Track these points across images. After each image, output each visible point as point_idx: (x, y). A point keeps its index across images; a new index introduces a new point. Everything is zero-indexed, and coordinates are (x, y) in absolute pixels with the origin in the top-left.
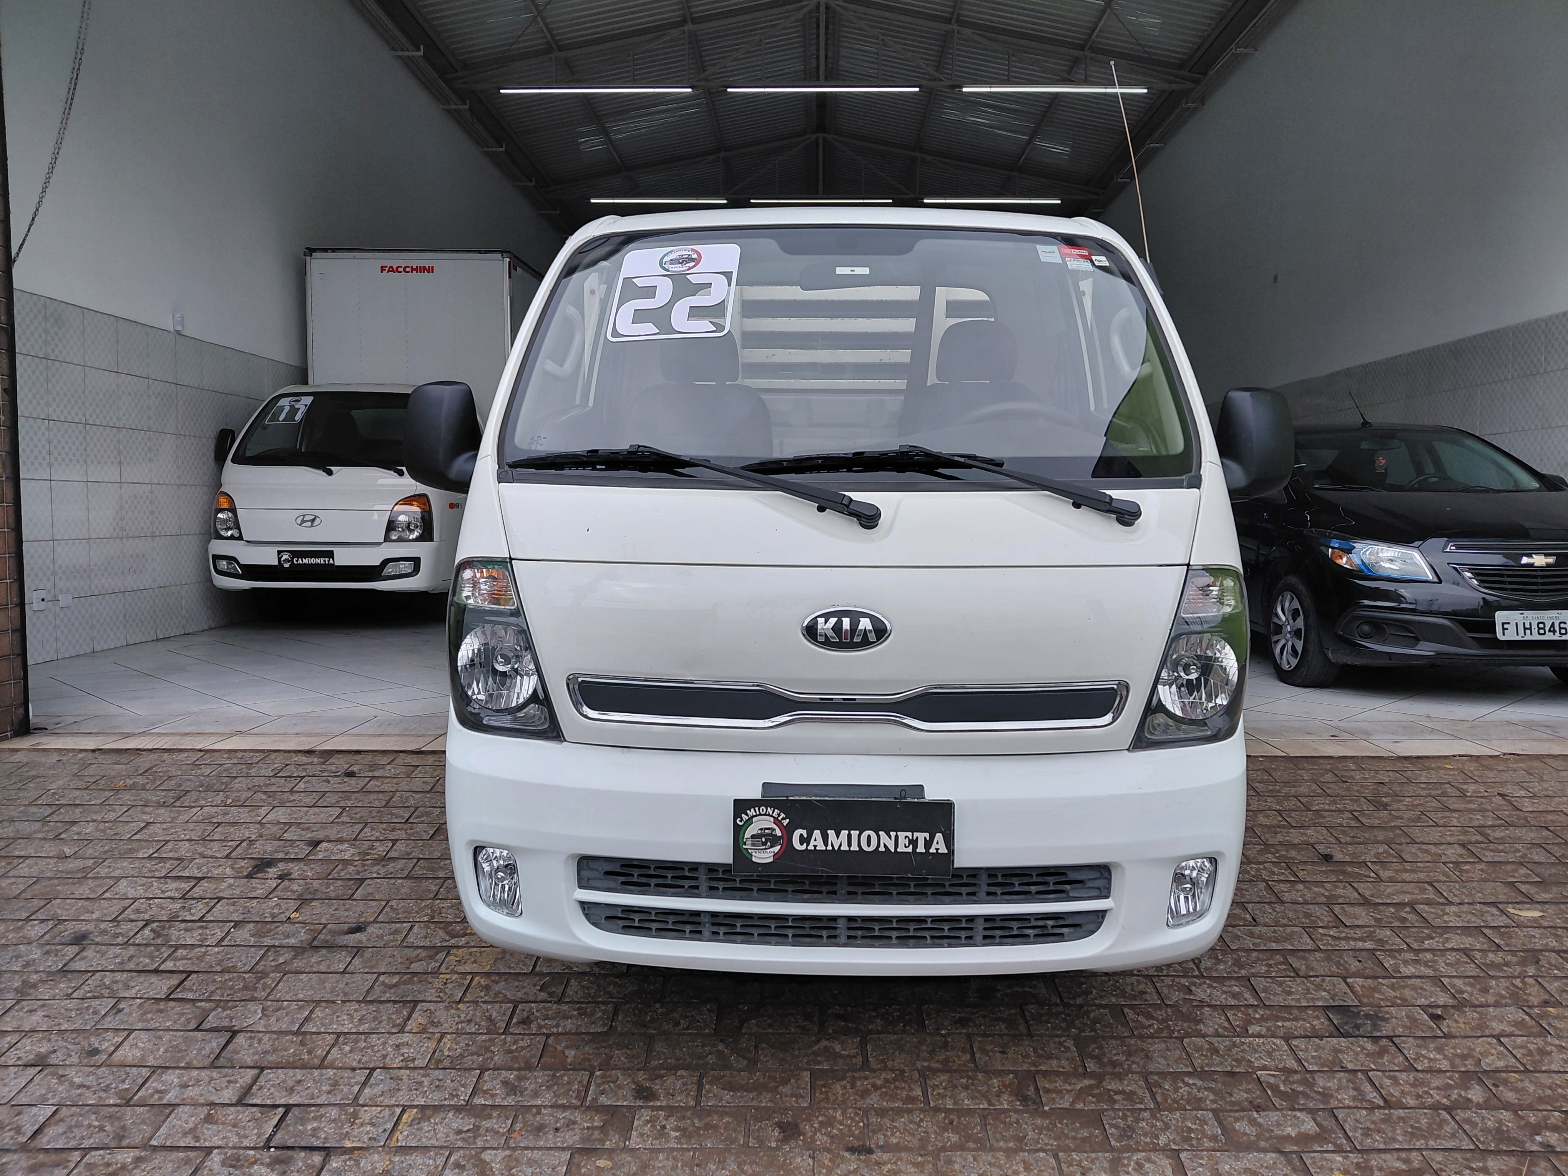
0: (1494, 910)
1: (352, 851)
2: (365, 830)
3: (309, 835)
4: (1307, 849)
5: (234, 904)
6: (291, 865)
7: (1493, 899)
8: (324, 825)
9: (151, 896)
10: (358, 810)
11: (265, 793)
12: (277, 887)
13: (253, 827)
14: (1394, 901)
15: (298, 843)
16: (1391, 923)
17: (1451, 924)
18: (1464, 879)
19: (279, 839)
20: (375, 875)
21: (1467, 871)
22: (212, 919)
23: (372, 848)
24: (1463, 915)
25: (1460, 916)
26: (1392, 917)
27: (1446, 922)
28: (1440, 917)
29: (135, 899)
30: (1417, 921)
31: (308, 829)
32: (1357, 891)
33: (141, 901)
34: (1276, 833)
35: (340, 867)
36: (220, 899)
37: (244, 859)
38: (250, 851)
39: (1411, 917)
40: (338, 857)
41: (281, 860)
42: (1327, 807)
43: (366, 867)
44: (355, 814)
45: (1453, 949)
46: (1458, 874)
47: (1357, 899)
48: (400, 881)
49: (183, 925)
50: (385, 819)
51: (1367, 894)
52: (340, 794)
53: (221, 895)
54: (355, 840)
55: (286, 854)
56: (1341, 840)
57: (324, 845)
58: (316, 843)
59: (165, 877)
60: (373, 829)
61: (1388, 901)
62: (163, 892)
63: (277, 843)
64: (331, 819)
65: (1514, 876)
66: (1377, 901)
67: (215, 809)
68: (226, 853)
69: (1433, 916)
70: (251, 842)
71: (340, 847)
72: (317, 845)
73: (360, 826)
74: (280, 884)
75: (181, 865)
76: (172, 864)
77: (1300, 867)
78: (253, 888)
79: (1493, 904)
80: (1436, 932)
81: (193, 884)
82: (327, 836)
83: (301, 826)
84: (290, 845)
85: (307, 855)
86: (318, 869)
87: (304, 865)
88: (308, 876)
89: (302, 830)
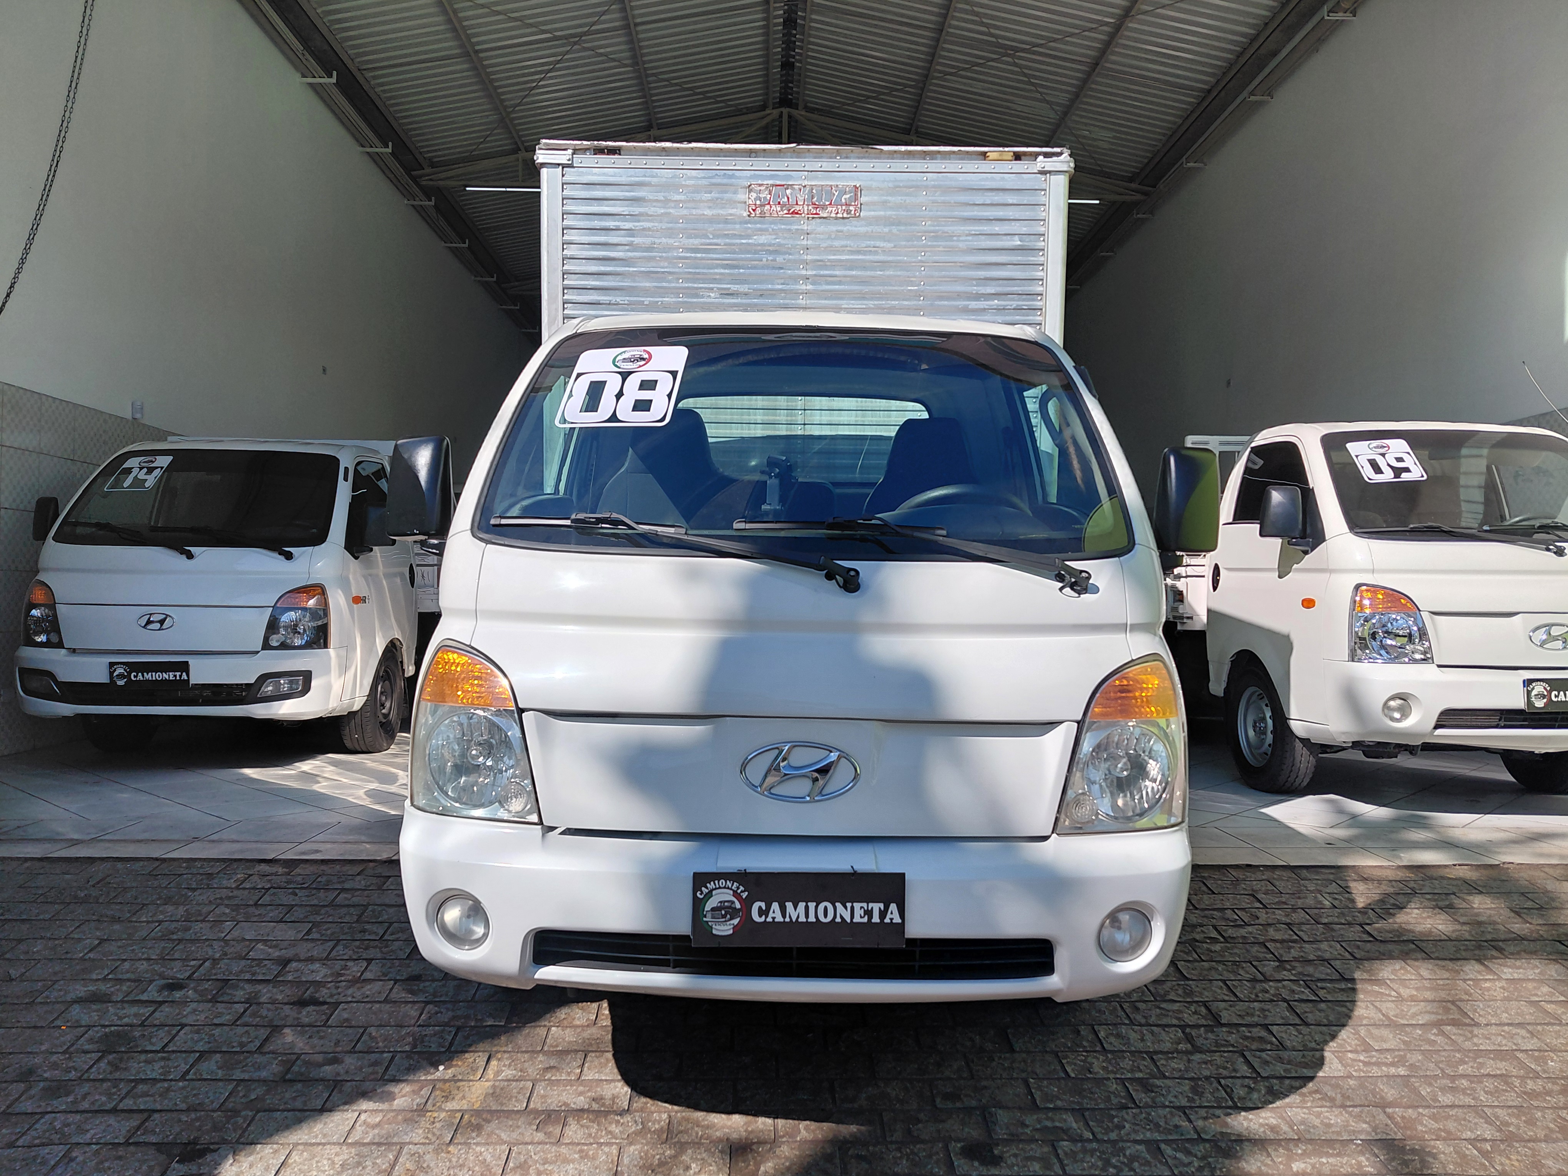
0: (1523, 1032)
1: (324, 971)
2: (338, 948)
3: (277, 954)
4: (1322, 965)
5: (198, 1032)
6: (259, 987)
7: (1519, 1020)
8: (293, 943)
9: (107, 1023)
10: (330, 925)
11: (227, 906)
12: (245, 1011)
13: (216, 945)
14: (1420, 1022)
15: (266, 962)
16: (1421, 1046)
17: (1482, 1047)
18: (1486, 997)
19: (244, 958)
20: (350, 999)
21: (1488, 989)
22: (175, 1048)
23: (345, 968)
24: (1493, 1037)
25: (1489, 1039)
26: (1420, 1040)
27: (1476, 1045)
28: (1468, 1039)
29: (89, 1027)
30: (1447, 1043)
31: (276, 946)
32: (1380, 1011)
33: (96, 1029)
34: (1290, 948)
35: (311, 989)
36: (183, 1026)
37: (208, 980)
38: (214, 971)
39: (1439, 1039)
40: (310, 979)
41: (248, 981)
42: (1336, 920)
43: (340, 990)
44: (326, 930)
45: (1488, 1075)
46: (1480, 992)
47: (1381, 1020)
48: (378, 1006)
49: (143, 1057)
50: (358, 936)
51: (1391, 1014)
52: (308, 908)
53: (184, 1021)
54: (327, 958)
55: (253, 974)
56: (1357, 956)
57: (294, 965)
58: (285, 963)
59: (122, 1001)
60: (345, 947)
61: (1414, 1022)
62: (120, 1018)
63: (243, 963)
64: (300, 936)
65: (1536, 995)
66: (1403, 1022)
67: (174, 925)
68: (187, 974)
69: (1462, 1038)
70: (215, 961)
71: (311, 967)
72: (285, 966)
73: (331, 944)
74: (248, 1008)
75: (140, 988)
76: (129, 987)
77: (1319, 984)
78: (219, 1013)
79: (1520, 1025)
80: (1468, 1057)
81: (152, 1009)
82: (297, 954)
83: (269, 943)
84: (257, 965)
85: (276, 976)
86: (288, 992)
87: (273, 987)
88: (277, 1000)
89: (270, 948)
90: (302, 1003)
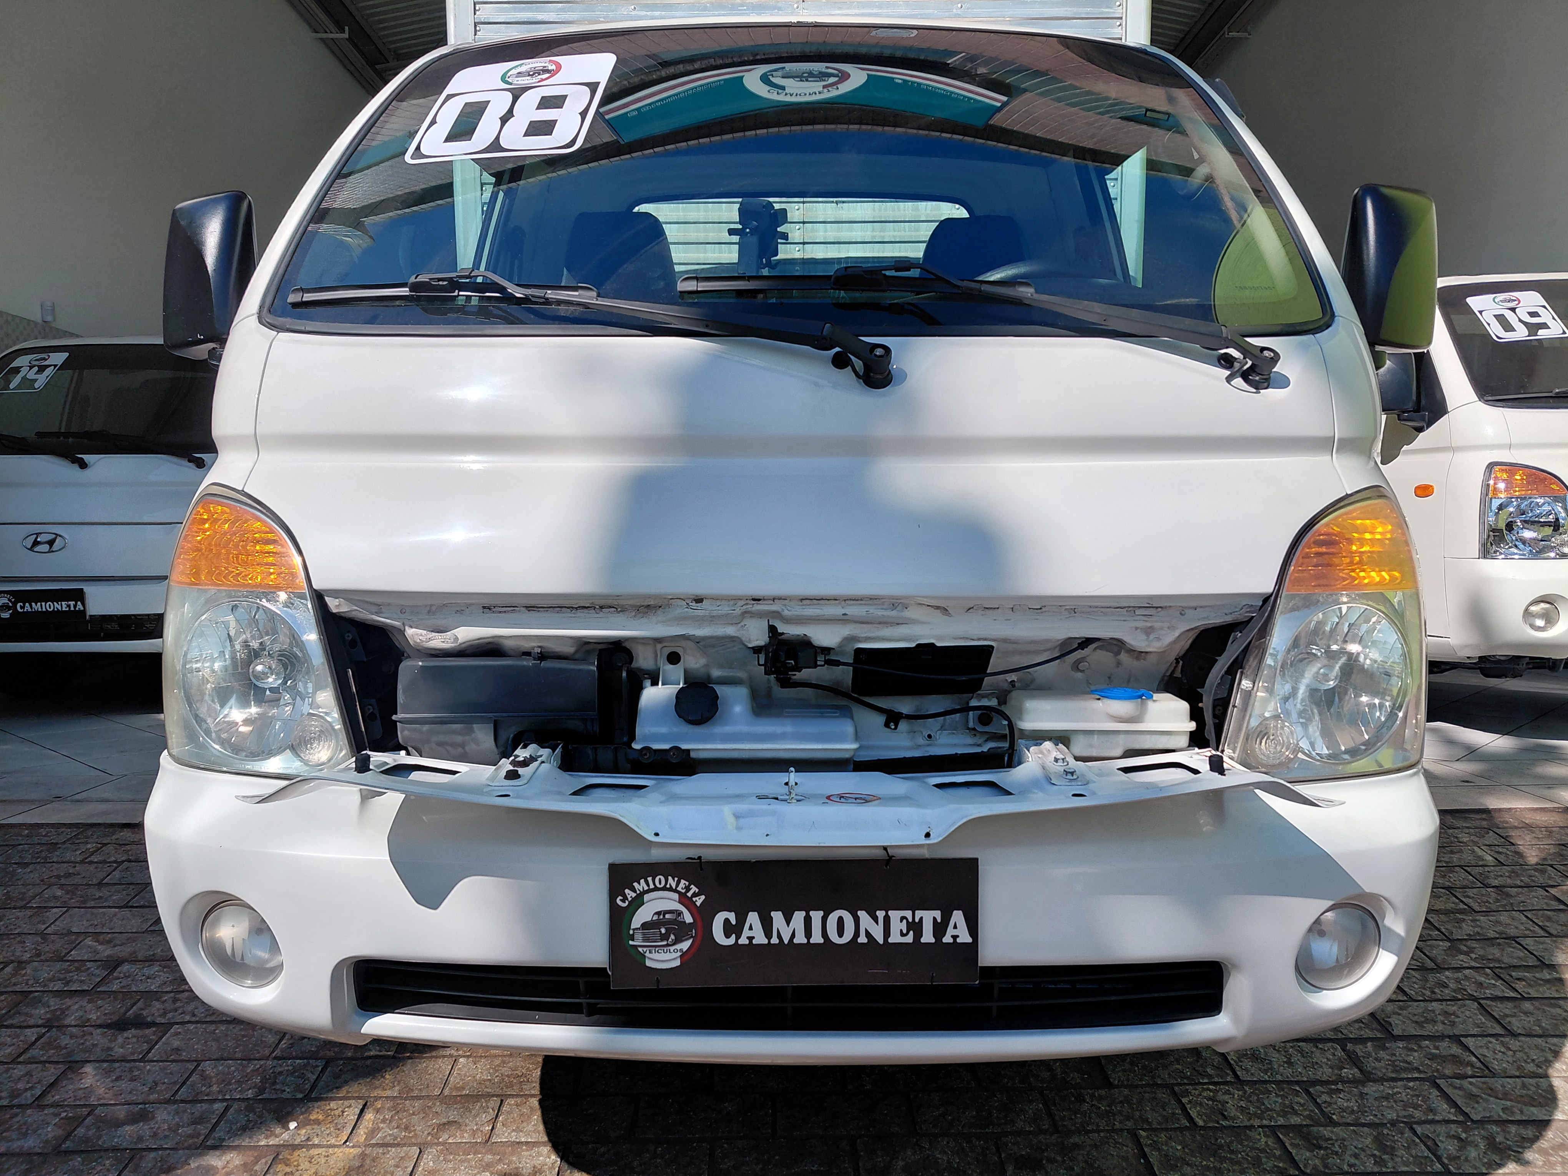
1: (164, 976)
3: (108, 952)
6: (69, 1002)
8: (134, 937)
11: (62, 886)
12: (36, 1041)
13: (30, 941)
15: (89, 964)
19: (62, 960)
20: (187, 1018)
31: (109, 942)
35: (140, 1004)
38: (13, 980)
40: (142, 988)
41: (58, 993)
43: (178, 1004)
48: (223, 1027)
55: (67, 983)
57: (125, 967)
58: (113, 964)
63: (59, 966)
64: (145, 926)
70: (21, 965)
71: (148, 971)
72: (115, 968)
74: (43, 1034)
82: (134, 952)
83: (101, 937)
84: (77, 969)
85: (98, 984)
86: (108, 1008)
87: (89, 1002)
88: (89, 1020)
89: (101, 944)
90: (120, 1025)
